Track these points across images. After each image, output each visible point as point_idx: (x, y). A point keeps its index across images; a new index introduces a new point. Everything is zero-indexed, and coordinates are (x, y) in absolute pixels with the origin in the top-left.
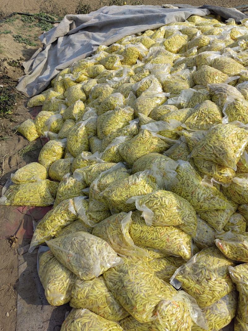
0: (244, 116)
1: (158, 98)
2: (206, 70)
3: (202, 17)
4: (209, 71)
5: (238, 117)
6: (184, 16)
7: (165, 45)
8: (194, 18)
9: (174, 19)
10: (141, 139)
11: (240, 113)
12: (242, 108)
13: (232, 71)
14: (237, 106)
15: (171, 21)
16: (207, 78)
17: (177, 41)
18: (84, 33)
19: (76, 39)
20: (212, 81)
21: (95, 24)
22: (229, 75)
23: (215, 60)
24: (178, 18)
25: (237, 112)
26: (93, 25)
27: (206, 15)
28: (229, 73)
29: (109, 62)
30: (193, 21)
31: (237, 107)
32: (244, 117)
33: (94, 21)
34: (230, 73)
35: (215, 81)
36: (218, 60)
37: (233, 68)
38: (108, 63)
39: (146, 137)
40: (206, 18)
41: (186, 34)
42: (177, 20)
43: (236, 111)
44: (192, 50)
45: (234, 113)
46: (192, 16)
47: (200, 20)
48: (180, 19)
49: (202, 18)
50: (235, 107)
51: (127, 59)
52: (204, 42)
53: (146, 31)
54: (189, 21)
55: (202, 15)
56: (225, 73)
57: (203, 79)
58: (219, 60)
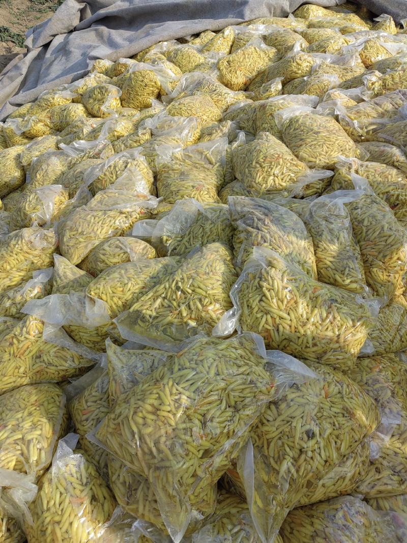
0: (281, 318)
1: (121, 213)
2: (258, 148)
3: (326, 8)
4: (264, 150)
5: (264, 320)
6: (288, 4)
7: (219, 69)
8: (308, 9)
9: (265, 10)
10: (15, 340)
11: (269, 309)
12: (277, 295)
13: (320, 154)
14: (265, 284)
15: (257, 13)
16: (256, 167)
17: (248, 62)
18: (96, 30)
19: (78, 41)
20: (264, 178)
21: (119, 11)
22: (310, 164)
23: (292, 121)
24: (275, 9)
25: (263, 304)
26: (115, 14)
27: (337, 5)
28: (311, 159)
29: (95, 100)
30: (304, 17)
31: (264, 289)
32: (278, 320)
33: (120, 6)
34: (314, 160)
35: (272, 178)
36: (297, 121)
37: (325, 148)
38: (91, 101)
39: (26, 338)
40: (337, 12)
41: (274, 46)
42: (271, 12)
43: (261, 300)
44: (271, 84)
45: (255, 304)
46: (304, 6)
47: (321, 15)
48: (278, 11)
49: (325, 11)
50: (261, 287)
51: (132, 96)
52: (299, 69)
53: (202, 34)
54: (296, 16)
55: (328, 4)
56: (302, 159)
57: (247, 170)
58: (300, 123)
